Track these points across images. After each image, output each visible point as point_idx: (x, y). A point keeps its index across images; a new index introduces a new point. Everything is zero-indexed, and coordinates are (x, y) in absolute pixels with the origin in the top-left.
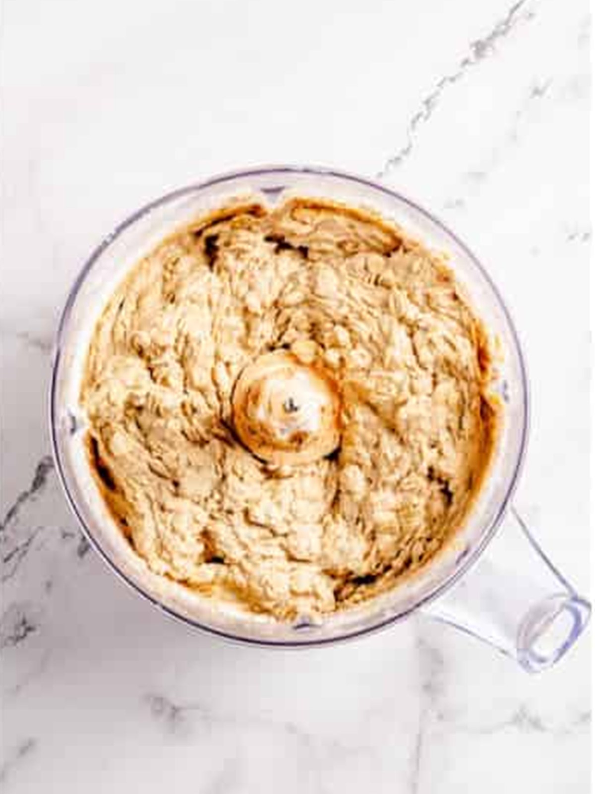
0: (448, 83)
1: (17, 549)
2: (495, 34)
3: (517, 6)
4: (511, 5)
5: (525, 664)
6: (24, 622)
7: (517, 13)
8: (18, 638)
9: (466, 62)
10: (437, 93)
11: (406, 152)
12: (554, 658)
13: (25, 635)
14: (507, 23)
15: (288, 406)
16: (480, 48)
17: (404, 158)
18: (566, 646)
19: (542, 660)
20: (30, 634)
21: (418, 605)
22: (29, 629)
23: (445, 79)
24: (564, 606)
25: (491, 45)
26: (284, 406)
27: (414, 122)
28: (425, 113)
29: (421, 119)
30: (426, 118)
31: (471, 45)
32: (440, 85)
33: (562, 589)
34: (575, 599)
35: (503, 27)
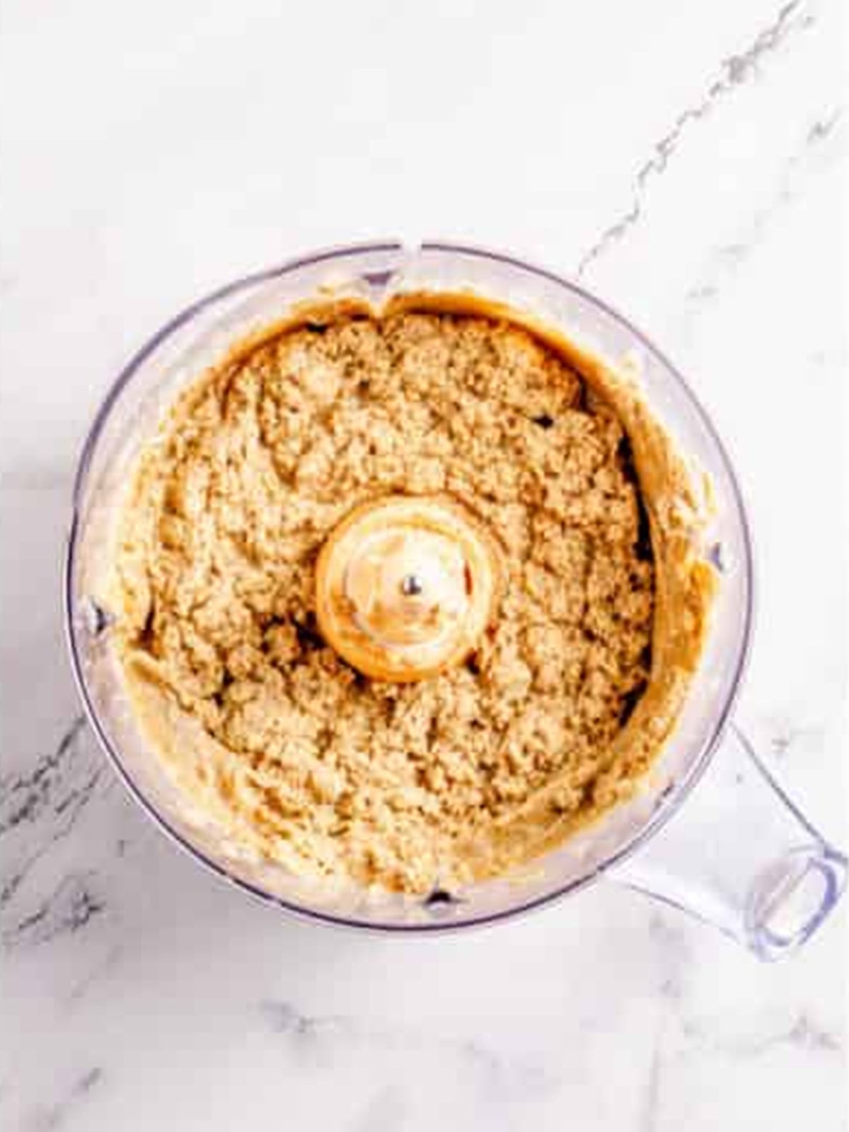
0: (691, 119)
1: (75, 794)
2: (757, 49)
3: (788, 9)
4: (782, 6)
5: (757, 949)
6: (86, 899)
7: (790, 18)
8: (78, 923)
9: (717, 88)
10: (675, 134)
11: (632, 218)
12: (797, 939)
13: (87, 917)
14: (774, 31)
15: (407, 586)
16: (736, 68)
17: (630, 225)
18: (817, 921)
19: (781, 943)
20: (94, 917)
21: (602, 868)
22: (93, 909)
23: (686, 114)
24: (812, 863)
25: (753, 63)
26: (402, 587)
27: (642, 175)
28: (659, 162)
29: (652, 171)
30: (660, 170)
31: (724, 64)
32: (681, 122)
33: (807, 839)
34: (829, 854)
35: (769, 38)
